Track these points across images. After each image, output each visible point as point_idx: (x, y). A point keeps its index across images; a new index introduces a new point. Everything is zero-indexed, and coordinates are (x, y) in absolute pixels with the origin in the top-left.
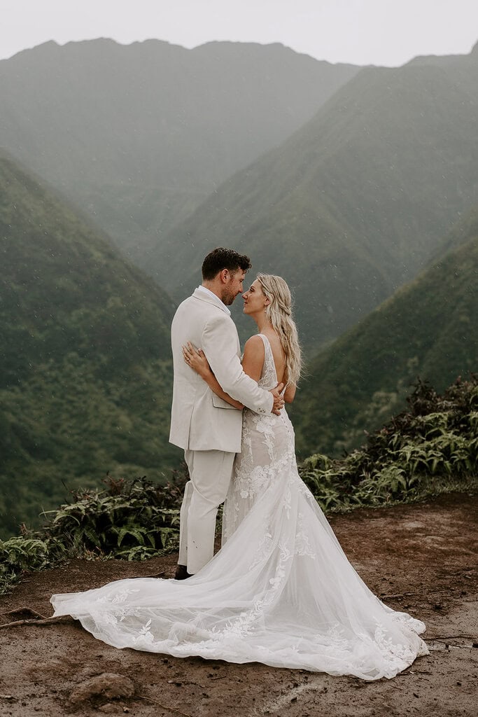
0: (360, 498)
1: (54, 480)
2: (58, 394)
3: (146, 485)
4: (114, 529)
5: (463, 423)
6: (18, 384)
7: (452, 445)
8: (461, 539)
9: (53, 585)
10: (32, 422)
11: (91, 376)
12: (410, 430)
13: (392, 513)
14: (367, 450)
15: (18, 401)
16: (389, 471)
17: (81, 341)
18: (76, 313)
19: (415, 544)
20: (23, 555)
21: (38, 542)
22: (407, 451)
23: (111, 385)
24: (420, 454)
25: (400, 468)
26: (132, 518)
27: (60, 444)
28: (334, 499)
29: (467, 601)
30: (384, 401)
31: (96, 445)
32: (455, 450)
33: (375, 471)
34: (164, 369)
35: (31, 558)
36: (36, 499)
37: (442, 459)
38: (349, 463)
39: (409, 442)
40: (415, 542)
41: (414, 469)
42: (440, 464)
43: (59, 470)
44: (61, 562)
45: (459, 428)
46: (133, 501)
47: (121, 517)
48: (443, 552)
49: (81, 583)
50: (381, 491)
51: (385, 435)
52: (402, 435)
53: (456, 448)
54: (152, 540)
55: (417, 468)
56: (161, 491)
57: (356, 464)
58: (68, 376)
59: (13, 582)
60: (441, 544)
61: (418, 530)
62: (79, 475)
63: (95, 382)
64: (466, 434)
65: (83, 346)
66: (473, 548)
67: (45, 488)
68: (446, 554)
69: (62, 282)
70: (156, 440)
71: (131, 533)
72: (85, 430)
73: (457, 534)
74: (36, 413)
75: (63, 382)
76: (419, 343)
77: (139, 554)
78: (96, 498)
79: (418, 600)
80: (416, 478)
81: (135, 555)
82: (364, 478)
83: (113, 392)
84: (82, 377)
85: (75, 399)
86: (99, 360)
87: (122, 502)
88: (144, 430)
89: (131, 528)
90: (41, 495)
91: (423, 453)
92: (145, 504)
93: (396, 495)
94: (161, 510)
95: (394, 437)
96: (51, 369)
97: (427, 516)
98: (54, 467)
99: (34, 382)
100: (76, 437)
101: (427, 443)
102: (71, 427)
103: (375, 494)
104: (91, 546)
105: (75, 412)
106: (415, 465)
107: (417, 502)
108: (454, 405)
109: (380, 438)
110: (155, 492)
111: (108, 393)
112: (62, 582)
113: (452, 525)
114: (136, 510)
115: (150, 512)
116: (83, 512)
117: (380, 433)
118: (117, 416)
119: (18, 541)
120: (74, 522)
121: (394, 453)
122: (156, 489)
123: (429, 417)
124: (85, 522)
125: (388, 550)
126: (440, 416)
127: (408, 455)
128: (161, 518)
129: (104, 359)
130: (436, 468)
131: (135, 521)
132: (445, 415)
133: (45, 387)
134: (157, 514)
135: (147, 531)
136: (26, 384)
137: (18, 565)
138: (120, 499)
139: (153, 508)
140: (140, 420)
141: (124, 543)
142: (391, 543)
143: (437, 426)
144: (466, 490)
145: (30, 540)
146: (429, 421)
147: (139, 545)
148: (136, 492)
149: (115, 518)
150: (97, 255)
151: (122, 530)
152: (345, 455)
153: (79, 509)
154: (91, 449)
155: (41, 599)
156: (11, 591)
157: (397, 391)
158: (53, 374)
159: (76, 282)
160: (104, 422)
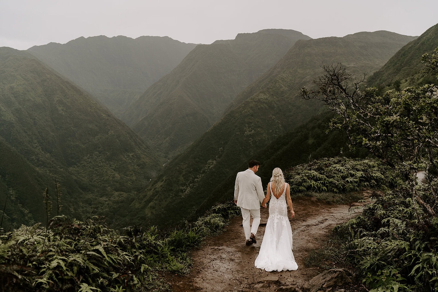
2: (92, 168)
6: (77, 165)
10: (82, 178)
11: (103, 160)
15: (76, 171)
17: (99, 148)
18: (97, 137)
23: (111, 163)
27: (93, 186)
30: (211, 164)
31: (107, 185)
36: (85, 207)
43: (94, 196)
58: (95, 161)
62: (101, 197)
63: (105, 162)
69: (91, 126)
72: (103, 180)
74: (84, 175)
75: (93, 163)
76: (223, 143)
83: (112, 165)
84: (100, 161)
85: (98, 169)
88: (125, 179)
96: (88, 158)
98: (91, 195)
99: (82, 164)
100: (100, 183)
102: (97, 180)
105: (98, 174)
111: (110, 166)
118: (114, 175)
129: (108, 154)
133: (87, 165)
136: (79, 165)
140: (123, 175)
150: (104, 116)
154: (105, 187)
157: (216, 160)
158: (89, 160)
159: (96, 126)
160: (110, 177)
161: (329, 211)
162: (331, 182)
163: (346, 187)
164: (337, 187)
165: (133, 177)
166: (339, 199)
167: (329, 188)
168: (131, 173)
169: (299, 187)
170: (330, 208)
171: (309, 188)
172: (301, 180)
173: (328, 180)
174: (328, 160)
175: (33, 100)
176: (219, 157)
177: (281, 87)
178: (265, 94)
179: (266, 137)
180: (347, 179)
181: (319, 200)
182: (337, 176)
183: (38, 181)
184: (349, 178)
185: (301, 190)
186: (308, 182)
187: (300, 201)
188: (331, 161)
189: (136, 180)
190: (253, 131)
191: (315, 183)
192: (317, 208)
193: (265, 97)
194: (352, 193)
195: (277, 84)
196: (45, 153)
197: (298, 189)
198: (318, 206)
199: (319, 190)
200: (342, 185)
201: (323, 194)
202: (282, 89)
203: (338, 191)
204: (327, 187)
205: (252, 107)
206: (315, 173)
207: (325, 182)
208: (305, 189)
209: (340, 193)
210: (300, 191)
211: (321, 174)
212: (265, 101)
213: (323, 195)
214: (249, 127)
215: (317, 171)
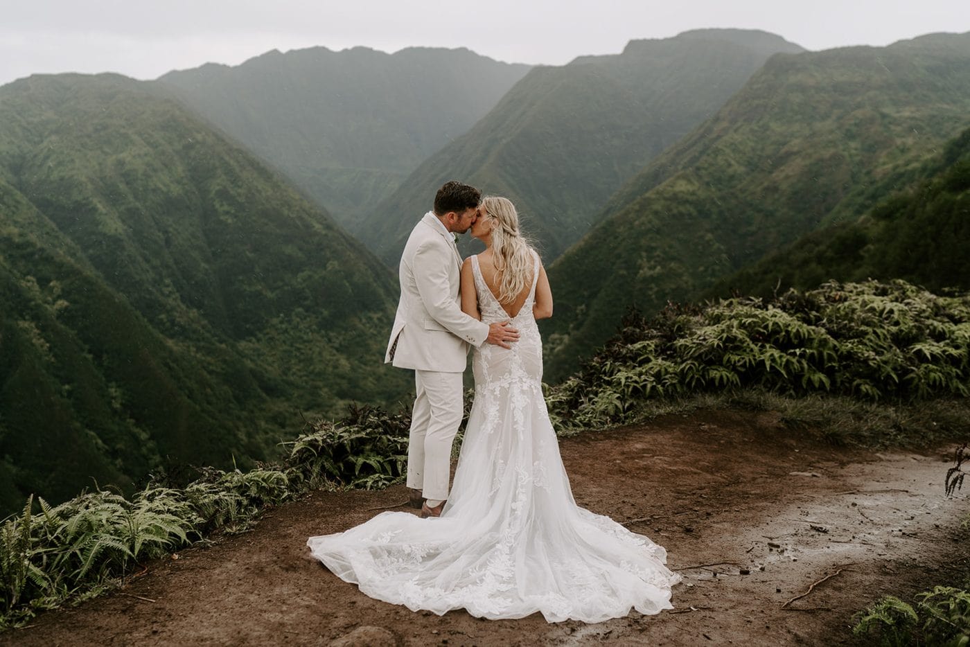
0: (581, 421)
1: (287, 414)
2: (288, 343)
3: (381, 415)
4: (352, 459)
5: (669, 350)
6: (255, 336)
7: (663, 370)
8: (686, 458)
9: (297, 520)
10: (266, 366)
11: (314, 327)
12: (620, 358)
13: (616, 436)
14: (582, 377)
15: (254, 350)
16: (606, 395)
17: (306, 299)
18: (301, 276)
19: (645, 465)
20: (264, 487)
21: (278, 474)
22: (621, 376)
23: (332, 334)
24: (633, 380)
25: (615, 392)
26: (368, 447)
27: (291, 384)
28: (557, 423)
29: (714, 522)
30: (558, 341)
31: (321, 384)
32: (666, 375)
33: (591, 396)
34: (376, 321)
35: (272, 490)
36: (273, 431)
37: (654, 384)
38: (566, 390)
39: (621, 368)
40: (645, 463)
41: (629, 394)
42: (653, 388)
43: (291, 406)
44: (304, 494)
45: (666, 354)
46: (368, 430)
47: (358, 447)
48: (672, 471)
49: (324, 517)
50: (600, 415)
51: (598, 363)
52: (614, 362)
53: (667, 372)
54: (388, 468)
55: (632, 392)
56: (395, 420)
57: (572, 390)
58: (296, 328)
59: (255, 518)
60: (669, 463)
61: (644, 450)
62: (307, 410)
63: (318, 332)
64: (673, 360)
65: (308, 303)
66: (700, 466)
67: (279, 421)
68: (676, 474)
69: (289, 250)
70: (370, 379)
71: (368, 462)
72: (312, 372)
73: (680, 454)
74: (270, 359)
75: (292, 333)
76: (586, 293)
77: (377, 482)
78: (333, 429)
79: (666, 523)
80: (632, 401)
81: (373, 483)
82: (582, 403)
83: (334, 340)
84: (307, 328)
85: (301, 346)
86: (322, 313)
87: (358, 432)
88: (360, 371)
89: (368, 457)
90: (276, 427)
91: (636, 378)
92: (380, 433)
93: (615, 418)
94: (396, 439)
95: (607, 364)
96: (281, 322)
97: (648, 438)
98: (286, 404)
99: (268, 334)
100: (305, 378)
101: (638, 369)
102: (299, 370)
103: (595, 418)
104: (331, 477)
105: (302, 357)
106: (630, 390)
107: (637, 424)
108: (659, 334)
109: (594, 365)
110: (389, 421)
111: (330, 340)
112: (305, 517)
113: (674, 445)
114: (371, 440)
115: (386, 441)
116: (321, 443)
117: (594, 361)
118: (337, 360)
119: (258, 473)
120: (312, 452)
121: (609, 379)
122: (390, 419)
123: (638, 345)
124: (322, 452)
125: (621, 471)
126: (648, 344)
127: (623, 381)
128: (396, 446)
129: (326, 313)
130: (650, 392)
131: (372, 450)
132: (652, 343)
133: (277, 337)
134: (392, 443)
135: (383, 459)
136: (260, 335)
137: (259, 498)
138: (356, 429)
139: (389, 437)
140: (356, 362)
141: (361, 471)
142: (622, 465)
143: (646, 353)
144: (680, 411)
145: (271, 472)
146: (639, 349)
147: (376, 473)
148: (371, 422)
149: (352, 448)
150: (317, 226)
151: (359, 459)
152: (561, 382)
153: (316, 440)
154: (316, 387)
155: (285, 536)
156: (253, 527)
157: (569, 334)
158: (284, 326)
159: (301, 249)
160: (327, 365)
161: (834, 477)
162: (850, 355)
163: (913, 379)
164: (872, 375)
165: (378, 367)
166: (881, 425)
167: (839, 380)
168: (374, 358)
169: (708, 370)
170: (843, 464)
171: (753, 374)
172: (721, 339)
173: (835, 346)
174: (842, 289)
175: (164, 189)
176: (577, 328)
177: (730, 165)
178: (689, 181)
179: (690, 283)
180: (918, 347)
181: (792, 427)
182: (875, 332)
183: (170, 368)
184: (926, 343)
185: (717, 384)
186: (752, 350)
187: (706, 427)
188: (851, 292)
189: (386, 375)
190: (659, 268)
191: (781, 357)
192: (778, 463)
193: (690, 188)
194: (940, 405)
195: (720, 158)
196: (188, 307)
197: (703, 376)
198: (784, 451)
199: (795, 385)
200: (894, 369)
201: (814, 403)
202: (730, 171)
203: (876, 392)
204: (830, 373)
205: (656, 213)
206: (783, 318)
207: (825, 354)
208: (734, 378)
209: (885, 400)
210: (712, 387)
211: (809, 323)
212: (691, 198)
213: (815, 406)
214: (649, 259)
215: (792, 312)
